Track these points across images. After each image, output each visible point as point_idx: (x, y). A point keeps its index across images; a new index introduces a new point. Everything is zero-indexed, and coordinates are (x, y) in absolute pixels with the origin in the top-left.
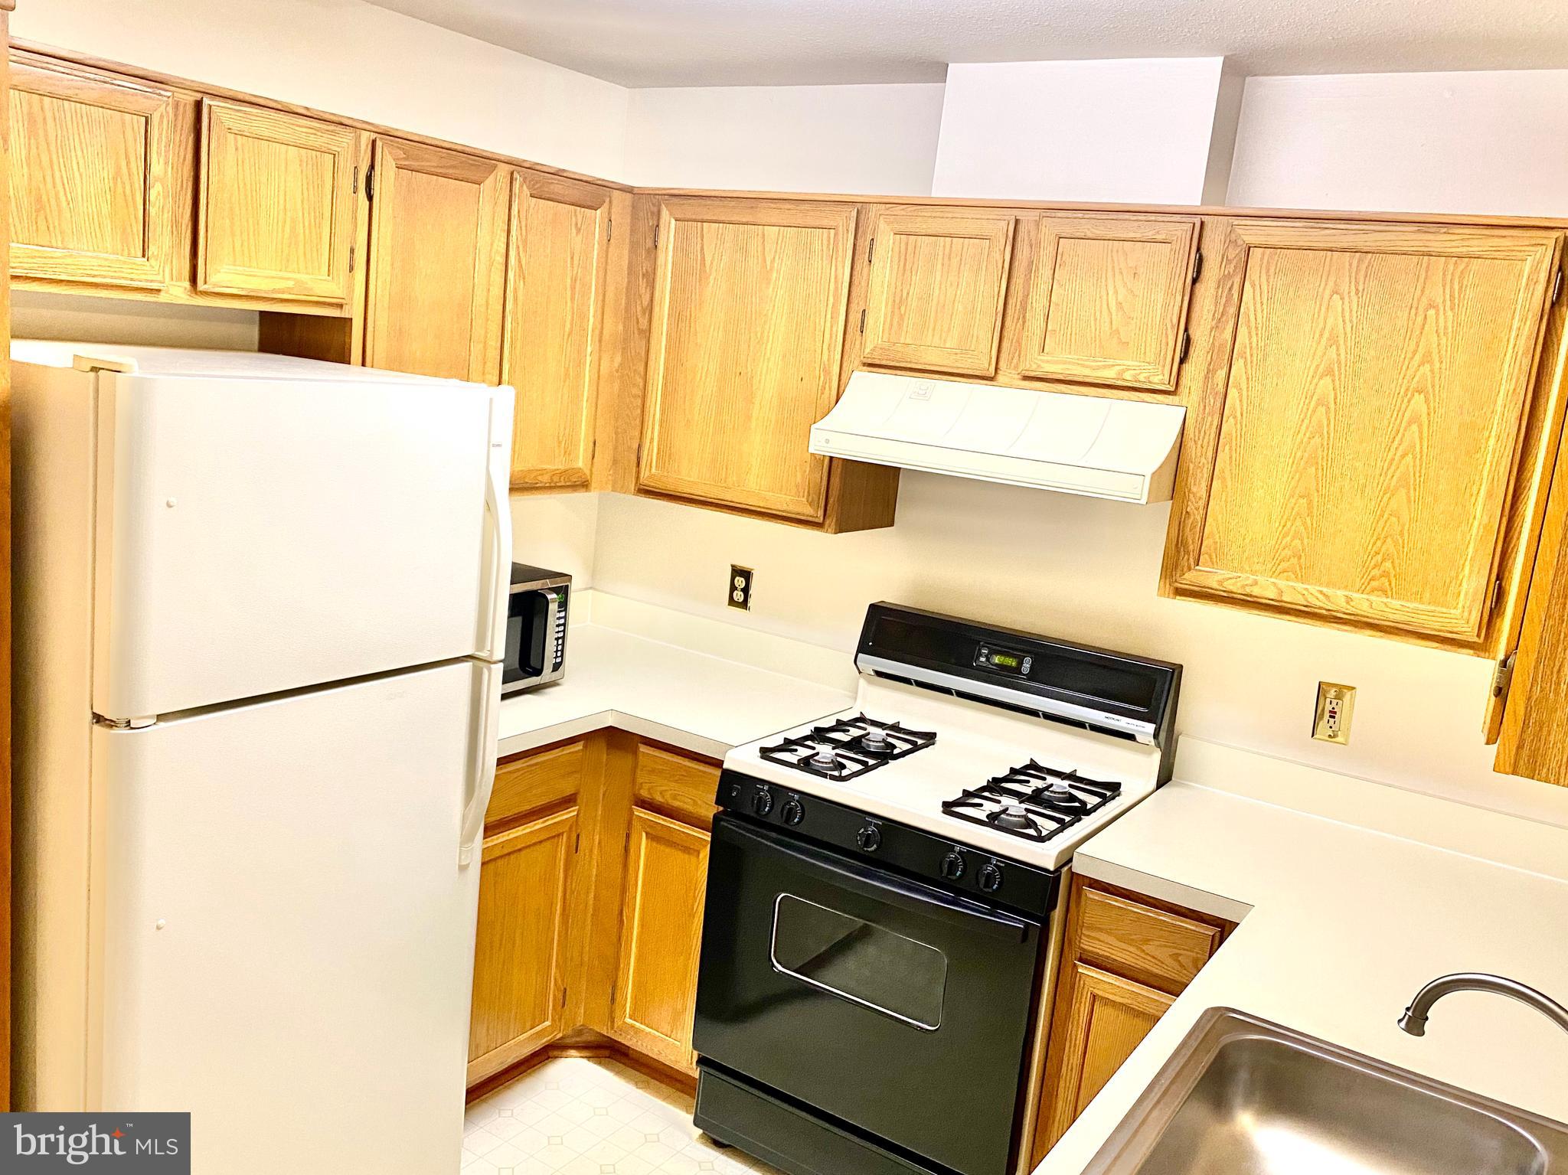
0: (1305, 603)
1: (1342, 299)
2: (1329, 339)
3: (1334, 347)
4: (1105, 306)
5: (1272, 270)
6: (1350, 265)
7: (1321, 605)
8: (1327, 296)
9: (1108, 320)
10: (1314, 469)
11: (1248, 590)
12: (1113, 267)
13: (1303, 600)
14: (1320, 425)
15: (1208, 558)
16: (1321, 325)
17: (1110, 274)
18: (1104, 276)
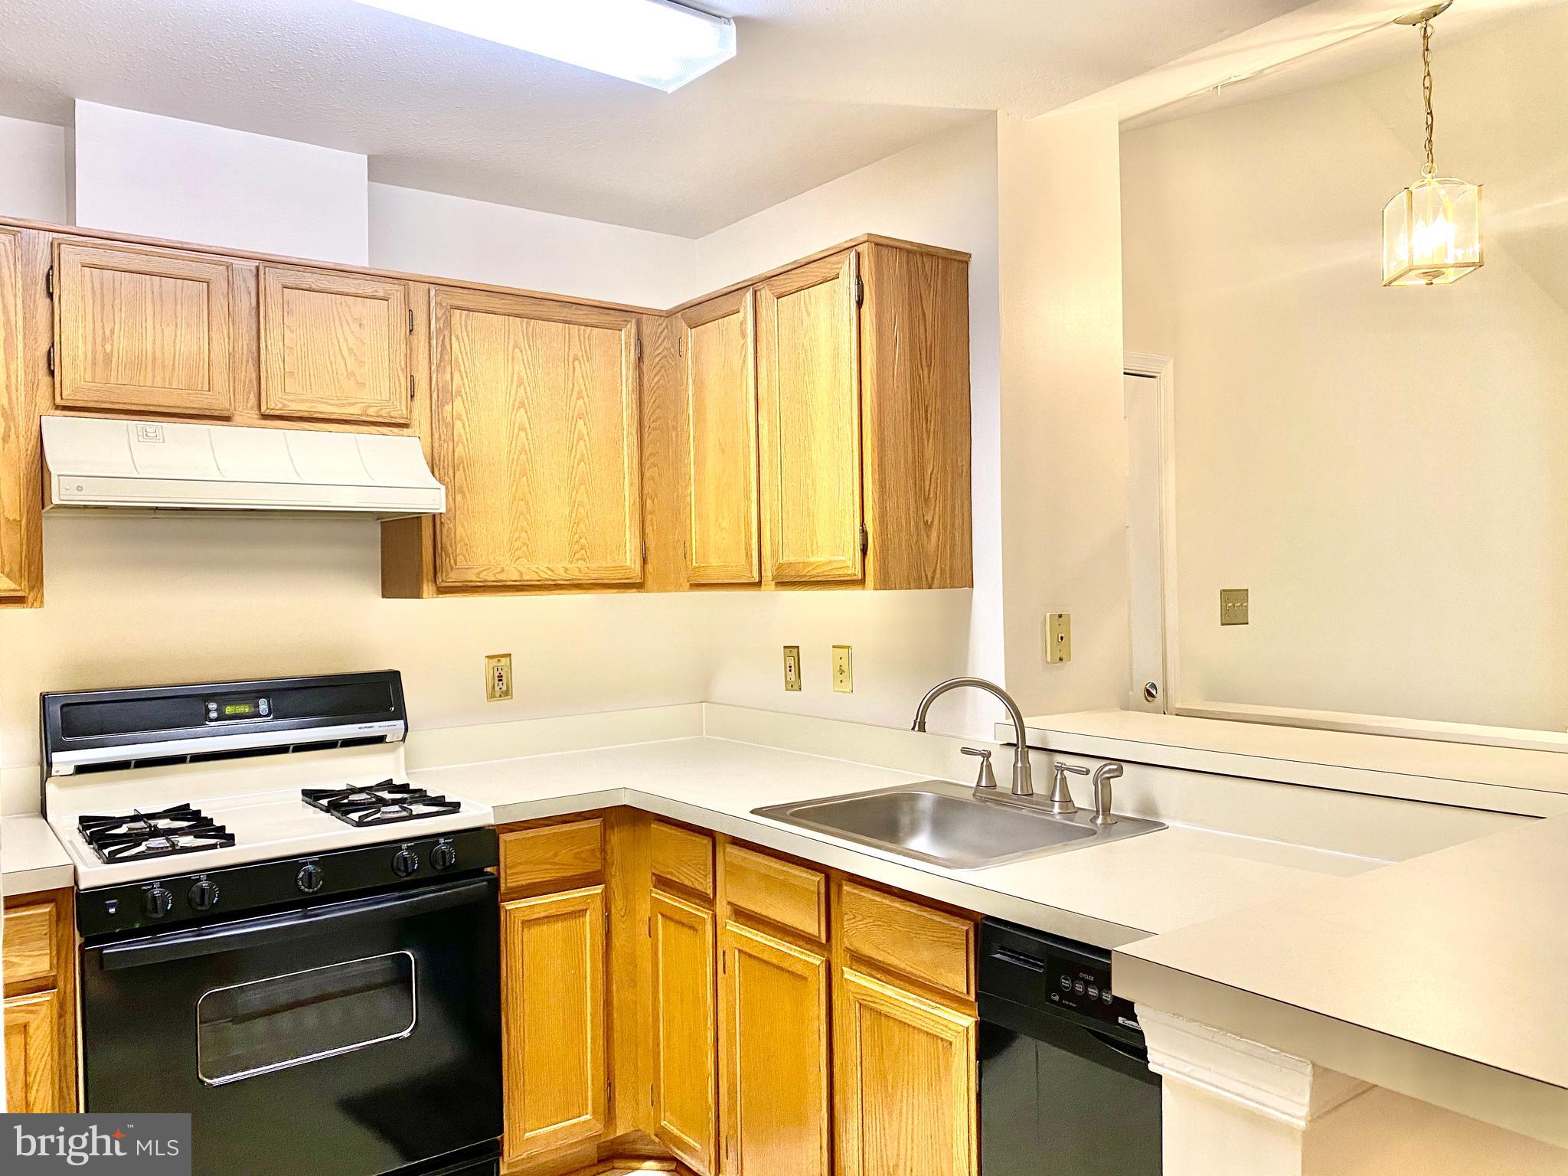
0: (538, 578)
1: (521, 351)
2: (518, 381)
3: (522, 387)
4: (338, 351)
5: (469, 328)
6: (522, 326)
7: (548, 577)
8: (510, 350)
9: (343, 364)
10: (525, 478)
11: (499, 577)
12: (340, 317)
13: (536, 575)
14: (524, 446)
15: (463, 559)
16: (511, 371)
17: (337, 323)
18: (332, 324)
